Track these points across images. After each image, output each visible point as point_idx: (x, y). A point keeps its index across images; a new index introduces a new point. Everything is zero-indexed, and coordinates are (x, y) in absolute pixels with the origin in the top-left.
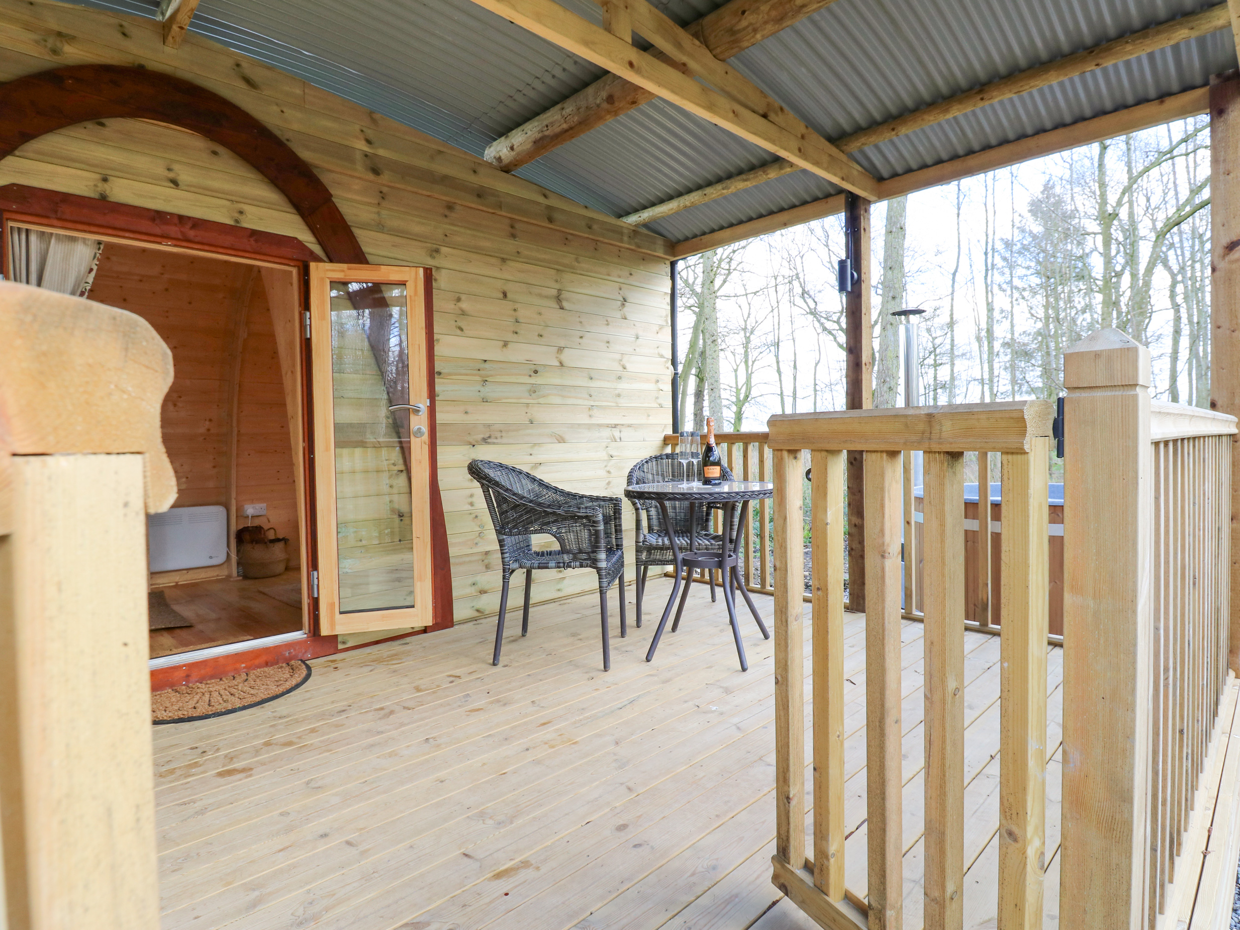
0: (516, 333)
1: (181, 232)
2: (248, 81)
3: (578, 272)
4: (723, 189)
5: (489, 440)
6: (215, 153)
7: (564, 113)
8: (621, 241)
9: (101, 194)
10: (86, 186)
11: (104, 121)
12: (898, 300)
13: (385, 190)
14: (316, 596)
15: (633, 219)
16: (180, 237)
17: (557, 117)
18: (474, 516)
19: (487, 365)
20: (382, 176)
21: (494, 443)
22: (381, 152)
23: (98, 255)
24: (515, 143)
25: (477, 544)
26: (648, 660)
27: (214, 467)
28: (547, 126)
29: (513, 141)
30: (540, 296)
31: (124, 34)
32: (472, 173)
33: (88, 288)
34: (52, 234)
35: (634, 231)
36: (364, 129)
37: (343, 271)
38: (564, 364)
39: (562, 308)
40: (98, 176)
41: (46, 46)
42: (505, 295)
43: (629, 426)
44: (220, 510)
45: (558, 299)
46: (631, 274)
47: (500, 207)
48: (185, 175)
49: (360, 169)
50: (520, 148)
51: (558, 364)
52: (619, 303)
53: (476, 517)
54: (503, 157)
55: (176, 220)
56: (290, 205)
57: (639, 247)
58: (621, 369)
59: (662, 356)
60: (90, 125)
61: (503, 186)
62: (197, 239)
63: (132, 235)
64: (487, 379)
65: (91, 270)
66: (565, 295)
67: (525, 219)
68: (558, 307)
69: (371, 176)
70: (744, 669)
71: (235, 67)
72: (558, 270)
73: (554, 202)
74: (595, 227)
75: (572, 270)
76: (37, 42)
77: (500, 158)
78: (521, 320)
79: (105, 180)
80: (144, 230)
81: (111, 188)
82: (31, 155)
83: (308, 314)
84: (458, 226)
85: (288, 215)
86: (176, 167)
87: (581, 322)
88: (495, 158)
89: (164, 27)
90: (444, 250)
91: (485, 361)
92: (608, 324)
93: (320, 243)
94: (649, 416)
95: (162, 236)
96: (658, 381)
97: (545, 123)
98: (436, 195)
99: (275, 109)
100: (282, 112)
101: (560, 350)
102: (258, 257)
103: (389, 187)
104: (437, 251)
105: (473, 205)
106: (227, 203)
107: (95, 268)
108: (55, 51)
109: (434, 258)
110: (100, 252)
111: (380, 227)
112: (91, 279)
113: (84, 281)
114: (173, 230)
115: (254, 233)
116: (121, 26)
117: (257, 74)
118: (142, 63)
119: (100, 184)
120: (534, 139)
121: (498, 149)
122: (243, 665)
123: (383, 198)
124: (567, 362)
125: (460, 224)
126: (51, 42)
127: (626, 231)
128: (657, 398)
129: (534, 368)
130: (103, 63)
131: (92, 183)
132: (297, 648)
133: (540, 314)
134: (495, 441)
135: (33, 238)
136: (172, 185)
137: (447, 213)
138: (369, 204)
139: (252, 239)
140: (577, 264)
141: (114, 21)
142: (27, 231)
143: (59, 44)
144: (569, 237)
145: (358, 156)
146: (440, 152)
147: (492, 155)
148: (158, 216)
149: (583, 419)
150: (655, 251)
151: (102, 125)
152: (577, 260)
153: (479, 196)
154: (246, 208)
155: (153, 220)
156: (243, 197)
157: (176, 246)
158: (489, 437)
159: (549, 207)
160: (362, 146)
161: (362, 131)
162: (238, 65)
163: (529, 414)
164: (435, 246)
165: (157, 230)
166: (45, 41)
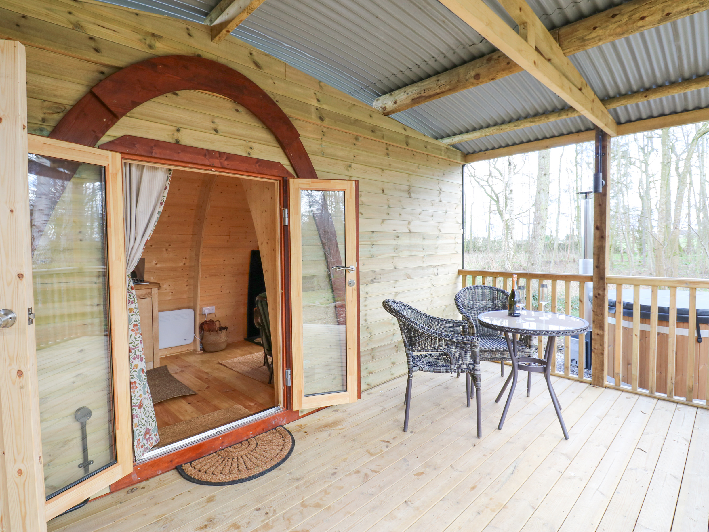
0: (388, 214)
1: (220, 162)
2: (256, 64)
3: (419, 174)
4: (515, 126)
5: (374, 281)
6: (237, 111)
7: (439, 83)
8: (441, 155)
9: (176, 140)
10: (168, 135)
11: (177, 92)
12: (547, 176)
13: (325, 130)
14: (289, 385)
15: (447, 141)
16: (219, 166)
17: (434, 85)
18: (366, 327)
19: (374, 235)
20: (324, 122)
21: (377, 282)
22: (324, 107)
23: (169, 178)
24: (397, 100)
25: (368, 344)
26: (499, 428)
27: (187, 286)
28: (424, 90)
29: (397, 98)
30: (400, 190)
31: (189, 35)
32: (369, 117)
33: (165, 200)
34: (144, 166)
35: (447, 148)
36: (316, 92)
37: (309, 184)
38: (412, 231)
39: (411, 197)
40: (175, 128)
41: (145, 43)
42: (383, 191)
43: (442, 266)
44: (190, 311)
45: (409, 192)
46: (444, 174)
47: (383, 138)
48: (222, 127)
49: (314, 118)
50: (401, 103)
51: (408, 231)
52: (438, 192)
53: (368, 328)
54: (387, 107)
55: (217, 155)
56: (276, 142)
57: (449, 158)
58: (438, 232)
59: (458, 223)
60: (169, 95)
61: (384, 124)
62: (228, 167)
63: (192, 166)
64: (374, 243)
65: (166, 188)
66: (412, 189)
67: (394, 144)
68: (409, 196)
69: (319, 122)
70: (566, 438)
71: (249, 55)
72: (409, 174)
73: (409, 133)
74: (428, 147)
75: (416, 174)
76: (140, 40)
77: (385, 108)
78: (391, 206)
79: (178, 130)
80: (200, 163)
81: (182, 135)
82: (136, 115)
83: (286, 210)
84: (360, 150)
85: (276, 149)
86: (216, 120)
87: (420, 205)
88: (381, 107)
89: (211, 29)
90: (353, 165)
91: (373, 232)
92: (432, 205)
93: (292, 165)
94: (451, 259)
95: (210, 166)
96: (455, 238)
97: (423, 88)
98: (351, 132)
99: (271, 81)
100: (274, 83)
101: (410, 222)
102: (260, 176)
103: (326, 128)
104: (350, 166)
105: (369, 137)
106: (244, 142)
107: (168, 186)
108: (151, 47)
109: (348, 171)
110: (171, 176)
111: (322, 154)
112: (166, 193)
113: (162, 195)
114: (216, 162)
115: (258, 161)
116: (188, 29)
117: (260, 59)
118: (200, 53)
119: (176, 133)
120: (413, 98)
121: (385, 102)
122: (251, 432)
123: (323, 135)
124: (413, 230)
125: (361, 149)
126: (149, 40)
127: (443, 148)
128: (455, 248)
129: (397, 234)
130: (178, 54)
131: (171, 133)
132: (279, 418)
133: (400, 201)
134: (378, 281)
135: (134, 169)
136: (214, 132)
137: (355, 142)
138: (316, 139)
139: (257, 165)
140: (418, 170)
141: (184, 26)
142: (130, 164)
143: (153, 42)
144: (415, 153)
145: (313, 110)
146: (354, 105)
147: (380, 105)
148: (208, 153)
149: (420, 264)
150: (457, 160)
151: (176, 94)
152: (418, 168)
153: (373, 131)
154: (254, 145)
155: (205, 155)
156: (251, 138)
157: (216, 171)
158: (375, 279)
159: (407, 137)
160: (314, 103)
161: (315, 94)
162: (251, 54)
163: (394, 263)
164: (349, 163)
165: (207, 162)
166: (145, 39)
